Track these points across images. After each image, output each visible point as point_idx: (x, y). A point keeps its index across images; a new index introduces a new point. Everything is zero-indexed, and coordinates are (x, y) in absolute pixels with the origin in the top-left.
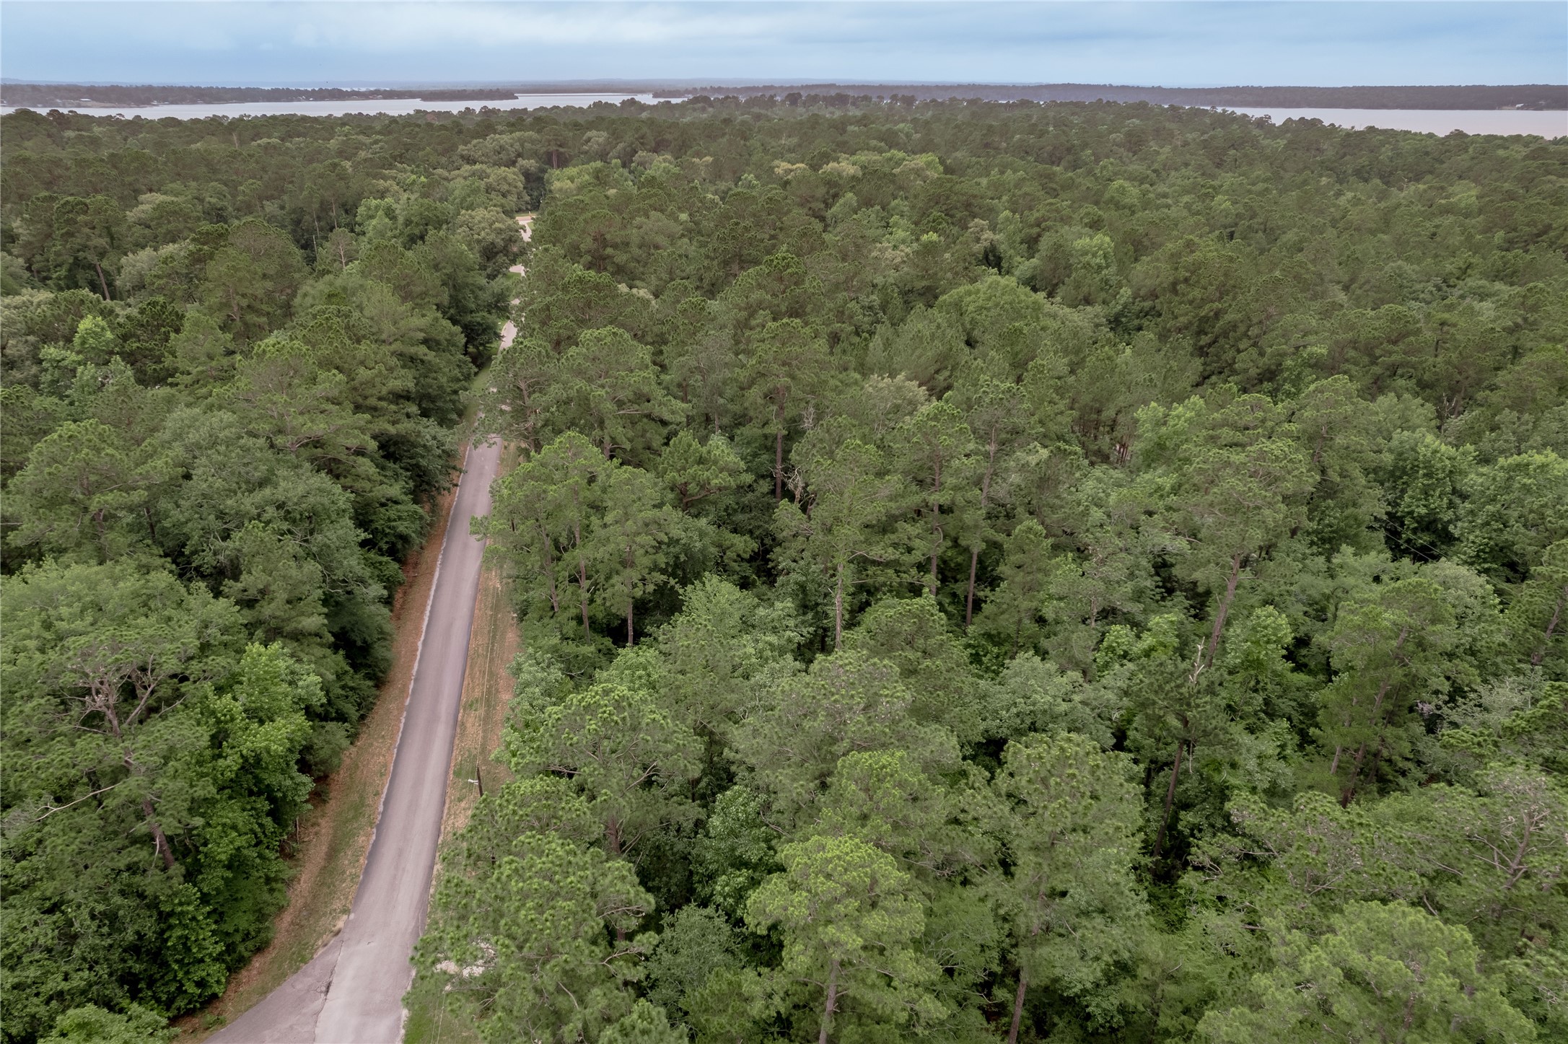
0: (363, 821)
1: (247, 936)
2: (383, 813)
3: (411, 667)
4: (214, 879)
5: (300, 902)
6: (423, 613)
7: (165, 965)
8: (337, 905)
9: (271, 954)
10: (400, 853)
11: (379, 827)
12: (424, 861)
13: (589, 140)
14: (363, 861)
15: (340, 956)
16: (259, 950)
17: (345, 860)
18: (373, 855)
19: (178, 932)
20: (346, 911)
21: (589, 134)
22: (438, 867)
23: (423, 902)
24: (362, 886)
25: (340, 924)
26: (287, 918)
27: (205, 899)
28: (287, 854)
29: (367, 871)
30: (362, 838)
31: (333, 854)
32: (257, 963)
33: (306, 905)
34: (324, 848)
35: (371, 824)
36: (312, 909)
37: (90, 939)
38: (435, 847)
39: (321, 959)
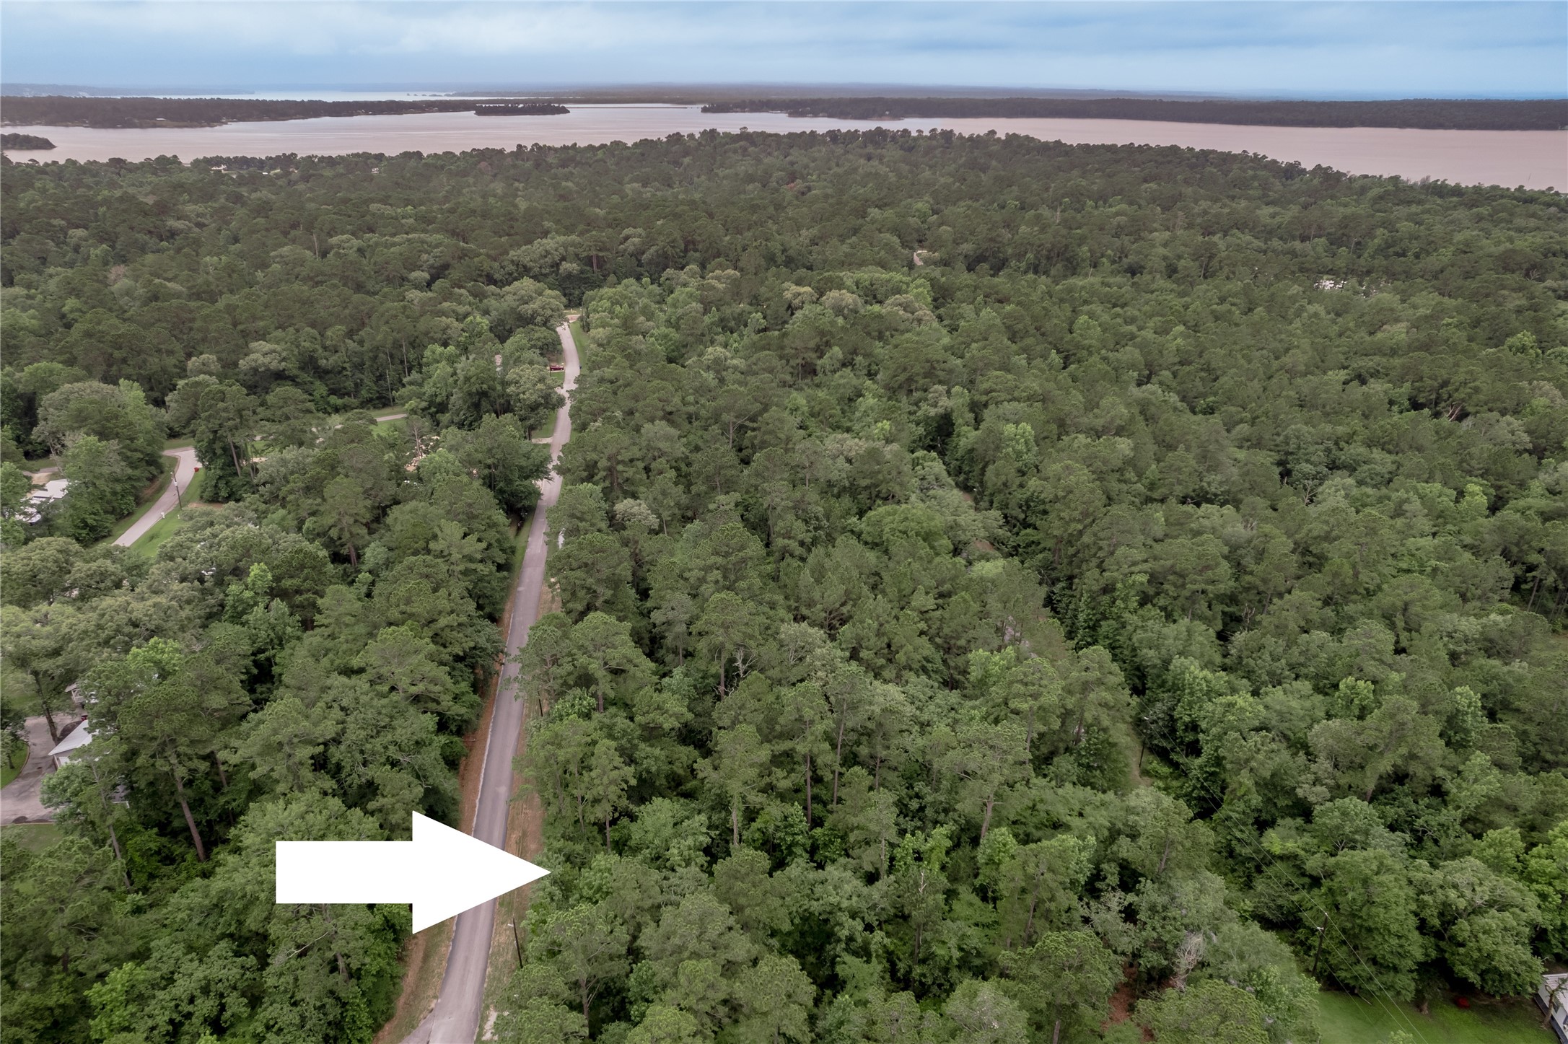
0: (444, 936)
1: (383, 1012)
2: (456, 931)
3: (472, 820)
4: (368, 982)
5: (409, 990)
6: (479, 775)
7: (342, 1029)
8: (430, 993)
9: (394, 1022)
10: (467, 959)
11: (454, 941)
12: (481, 965)
13: (627, 238)
14: (444, 964)
15: (434, 1025)
16: (388, 1020)
17: (434, 962)
18: (450, 960)
19: (350, 1013)
20: (436, 997)
21: (627, 231)
22: (489, 970)
23: (480, 993)
24: (445, 981)
25: (433, 1005)
26: (402, 1000)
27: (364, 994)
28: (400, 959)
29: (448, 970)
30: (443, 949)
31: (426, 958)
32: (387, 1027)
33: (412, 992)
34: (421, 954)
35: (449, 939)
36: (416, 995)
37: (314, 1019)
38: (488, 956)
39: (423, 1027)
